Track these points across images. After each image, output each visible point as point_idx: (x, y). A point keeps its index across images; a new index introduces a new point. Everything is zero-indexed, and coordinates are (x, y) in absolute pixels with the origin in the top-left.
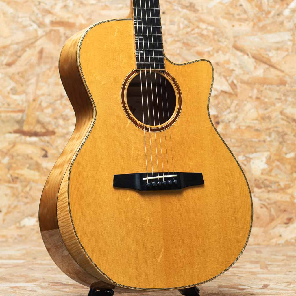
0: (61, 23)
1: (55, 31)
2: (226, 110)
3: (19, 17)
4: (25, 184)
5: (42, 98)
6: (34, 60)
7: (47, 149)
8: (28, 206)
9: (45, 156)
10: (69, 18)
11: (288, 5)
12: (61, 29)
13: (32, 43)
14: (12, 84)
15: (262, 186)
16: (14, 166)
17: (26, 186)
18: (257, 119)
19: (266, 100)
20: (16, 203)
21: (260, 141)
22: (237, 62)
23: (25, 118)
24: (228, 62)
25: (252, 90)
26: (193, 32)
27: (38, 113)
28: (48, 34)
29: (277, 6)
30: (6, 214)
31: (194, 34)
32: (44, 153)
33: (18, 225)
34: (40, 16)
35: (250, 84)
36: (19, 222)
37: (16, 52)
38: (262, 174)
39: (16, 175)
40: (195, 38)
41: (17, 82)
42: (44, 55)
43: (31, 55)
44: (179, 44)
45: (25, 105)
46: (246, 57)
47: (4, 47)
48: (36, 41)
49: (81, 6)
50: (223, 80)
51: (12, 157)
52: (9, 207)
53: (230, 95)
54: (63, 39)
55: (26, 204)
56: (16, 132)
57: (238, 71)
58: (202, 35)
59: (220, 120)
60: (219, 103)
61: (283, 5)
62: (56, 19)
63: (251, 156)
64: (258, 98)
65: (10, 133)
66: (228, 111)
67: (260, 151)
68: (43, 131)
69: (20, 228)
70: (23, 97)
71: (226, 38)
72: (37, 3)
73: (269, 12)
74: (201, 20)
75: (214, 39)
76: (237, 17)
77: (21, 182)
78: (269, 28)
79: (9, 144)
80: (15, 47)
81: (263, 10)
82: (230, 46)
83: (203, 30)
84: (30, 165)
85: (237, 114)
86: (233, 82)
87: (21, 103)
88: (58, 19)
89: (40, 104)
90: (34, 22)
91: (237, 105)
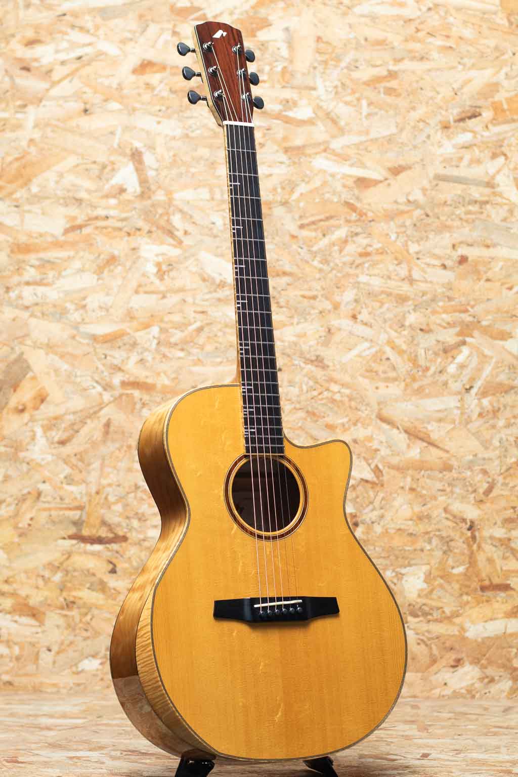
0: (136, 385)
1: (127, 395)
2: (368, 506)
3: (76, 376)
4: (84, 610)
5: (109, 489)
6: (98, 435)
7: (114, 561)
8: (89, 642)
9: (113, 571)
10: (147, 377)
11: (453, 358)
12: (137, 393)
13: (95, 413)
14: (68, 470)
15: (420, 613)
16: (69, 585)
17: (86, 614)
18: (411, 520)
19: (424, 492)
20: (71, 638)
21: (415, 550)
22: (383, 438)
23: (84, 518)
24: (370, 439)
25: (405, 477)
26: (320, 397)
27: (102, 511)
28: (118, 399)
29: (439, 360)
30: (58, 653)
31: (322, 399)
32: (111, 566)
33: (74, 669)
34: (106, 374)
35: (401, 469)
36: (76, 665)
37: (73, 424)
38: (419, 596)
39: (72, 599)
40: (324, 405)
41: (73, 467)
42: (112, 429)
43: (92, 428)
44: (301, 414)
45: (85, 499)
46: (395, 431)
47: (56, 418)
48: (101, 409)
49: (164, 360)
50: (364, 463)
51: (67, 572)
52: (62, 643)
53: (373, 484)
54: (138, 406)
55: (86, 639)
56: (71, 537)
57: (384, 452)
58: (333, 401)
59: (359, 520)
60: (357, 497)
61: (447, 358)
62: (129, 379)
63: (403, 571)
64: (412, 490)
65: (64, 538)
66: (371, 507)
67: (416, 565)
68: (111, 535)
69: (78, 673)
70: (82, 488)
71: (368, 405)
72: (103, 356)
73: (427, 369)
74: (331, 380)
75: (350, 407)
76: (383, 376)
77: (79, 608)
78: (427, 391)
79: (63, 555)
80: (71, 417)
81: (419, 366)
82: (373, 417)
83: (334, 393)
84: (92, 584)
85: (382, 511)
86: (377, 466)
87: (79, 496)
88: (132, 379)
89: (106, 498)
90: (97, 382)
91: (383, 499)
